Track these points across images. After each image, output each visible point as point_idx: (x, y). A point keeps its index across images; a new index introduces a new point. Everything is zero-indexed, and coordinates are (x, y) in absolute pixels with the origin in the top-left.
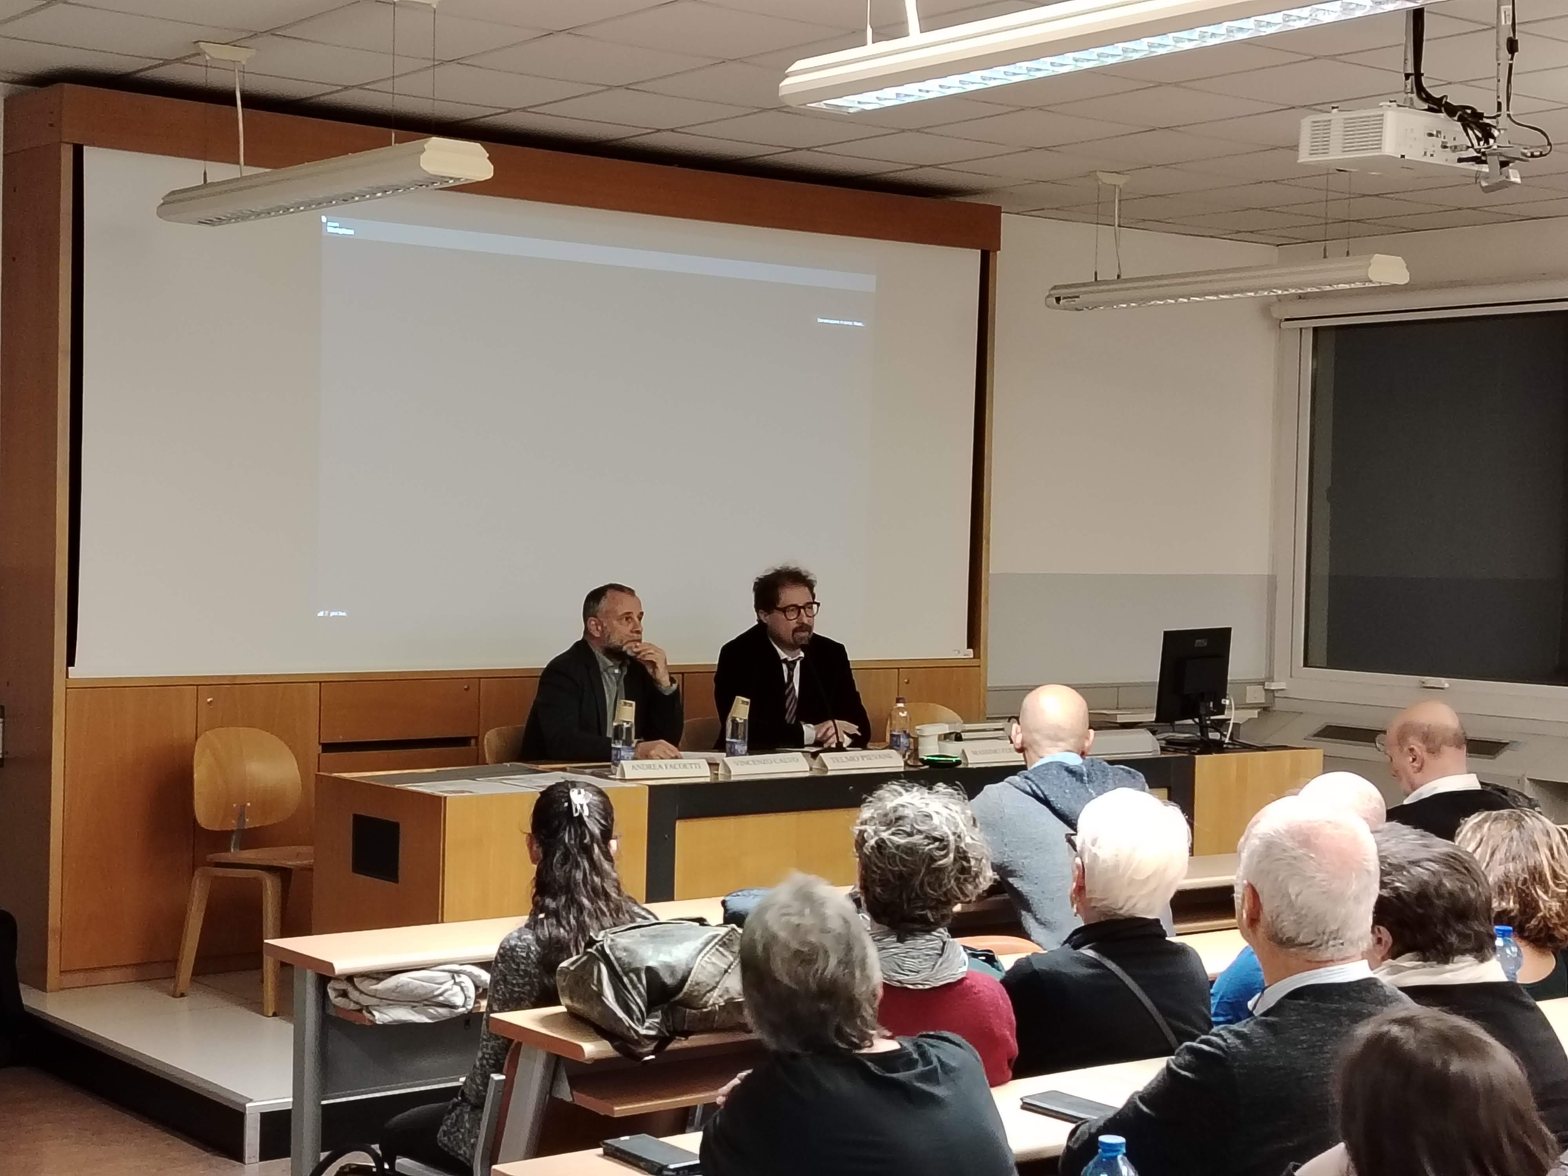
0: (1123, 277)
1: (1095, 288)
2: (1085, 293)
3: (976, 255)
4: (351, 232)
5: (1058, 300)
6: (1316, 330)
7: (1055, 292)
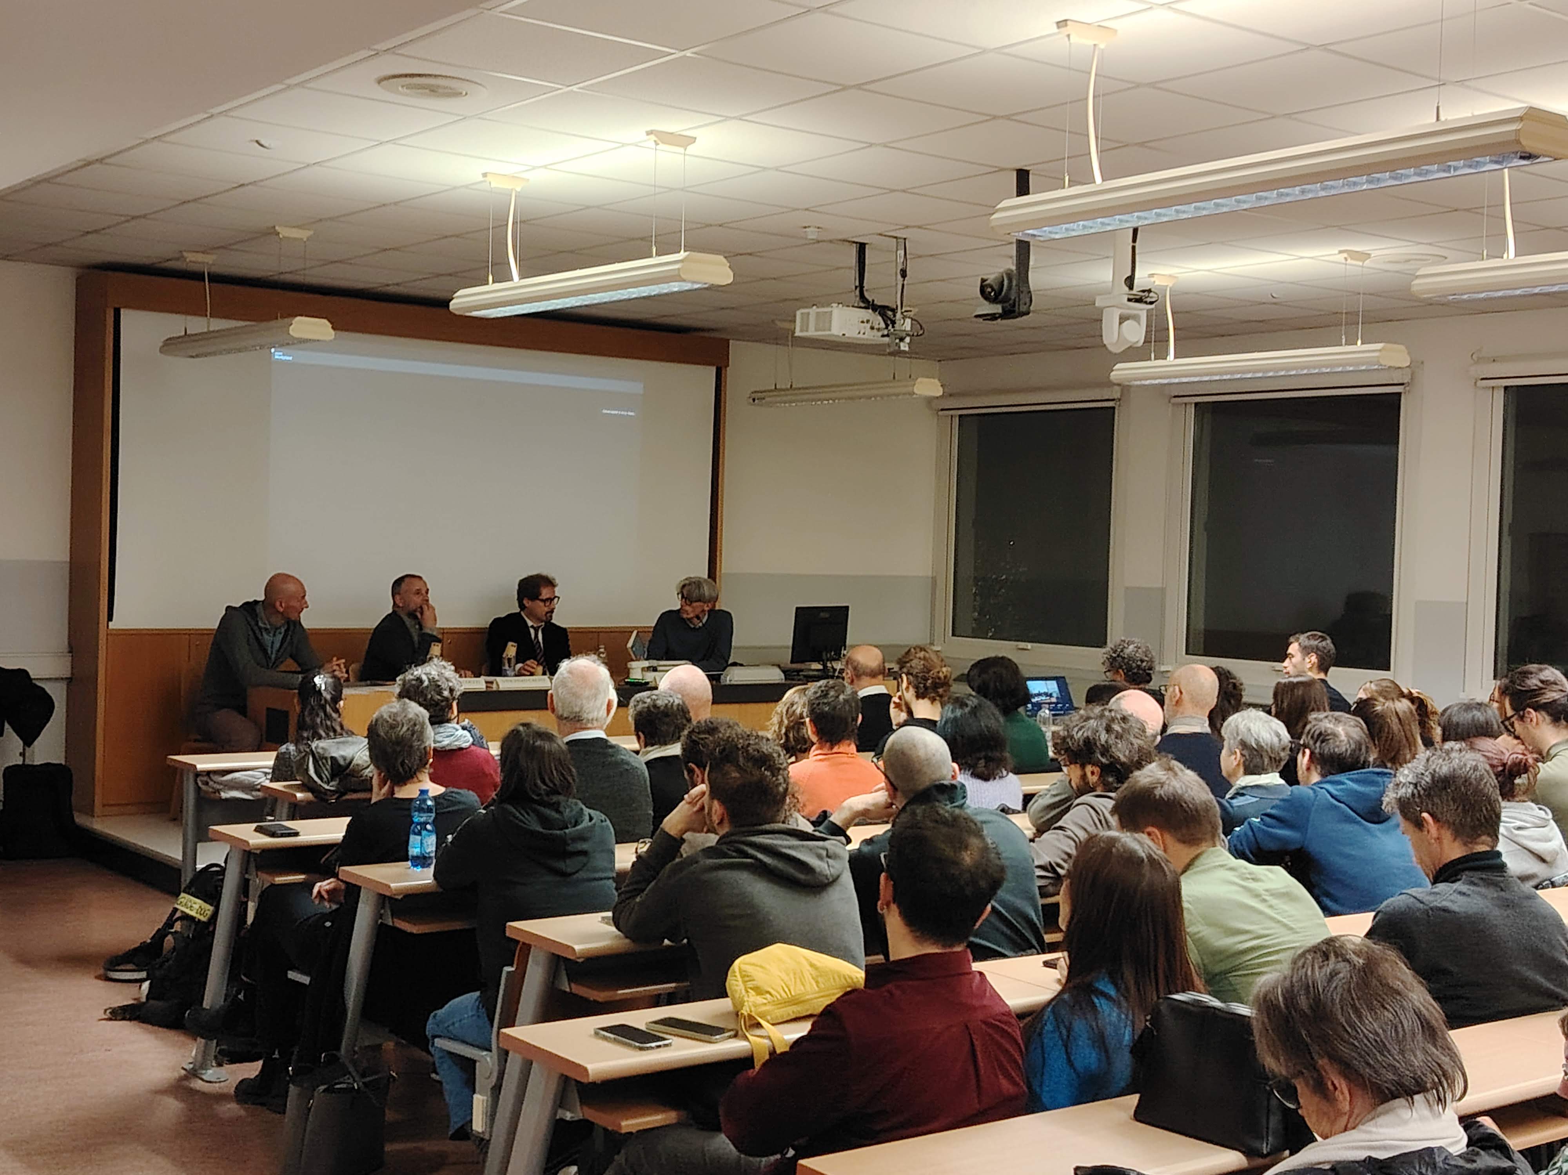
0: (794, 386)
1: (775, 393)
2: (770, 397)
3: (713, 369)
4: (291, 358)
5: (754, 400)
6: (960, 416)
7: (753, 395)
